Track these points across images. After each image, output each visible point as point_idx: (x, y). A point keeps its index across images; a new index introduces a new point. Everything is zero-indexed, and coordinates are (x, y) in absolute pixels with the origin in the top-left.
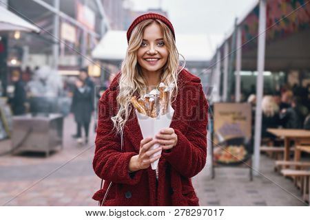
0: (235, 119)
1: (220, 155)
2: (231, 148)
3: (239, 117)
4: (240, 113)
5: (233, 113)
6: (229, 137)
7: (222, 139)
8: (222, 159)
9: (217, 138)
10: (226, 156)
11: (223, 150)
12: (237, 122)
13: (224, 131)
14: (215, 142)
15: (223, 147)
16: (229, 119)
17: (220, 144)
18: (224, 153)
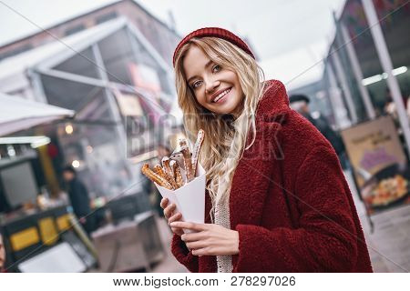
0: (375, 143)
1: (373, 197)
2: (384, 183)
3: (379, 138)
4: (380, 133)
5: (372, 136)
6: (376, 169)
7: (367, 175)
8: (377, 201)
9: (362, 176)
10: (381, 196)
11: (374, 189)
12: (380, 145)
13: (367, 163)
14: (361, 182)
15: (374, 185)
16: (368, 146)
17: (367, 183)
18: (376, 192)
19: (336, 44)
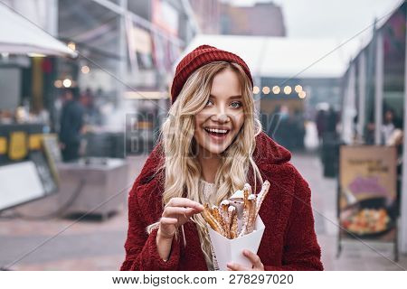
0: (371, 170)
1: (350, 222)
2: (366, 212)
3: (376, 166)
4: (379, 162)
5: (369, 161)
6: (364, 196)
7: (352, 199)
8: (353, 228)
9: (347, 199)
10: (359, 224)
11: (354, 214)
12: (375, 174)
13: (356, 187)
14: (343, 204)
15: (355, 210)
16: (363, 170)
17: (349, 207)
18: (355, 219)
19: (367, 51)
